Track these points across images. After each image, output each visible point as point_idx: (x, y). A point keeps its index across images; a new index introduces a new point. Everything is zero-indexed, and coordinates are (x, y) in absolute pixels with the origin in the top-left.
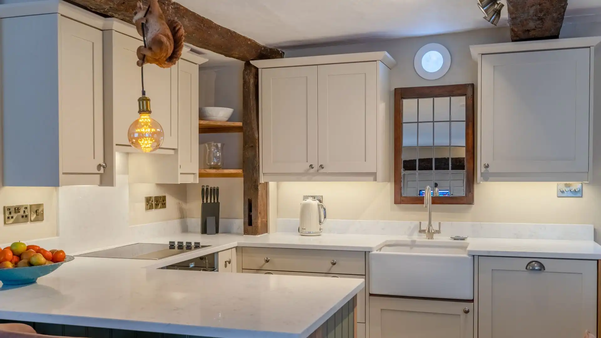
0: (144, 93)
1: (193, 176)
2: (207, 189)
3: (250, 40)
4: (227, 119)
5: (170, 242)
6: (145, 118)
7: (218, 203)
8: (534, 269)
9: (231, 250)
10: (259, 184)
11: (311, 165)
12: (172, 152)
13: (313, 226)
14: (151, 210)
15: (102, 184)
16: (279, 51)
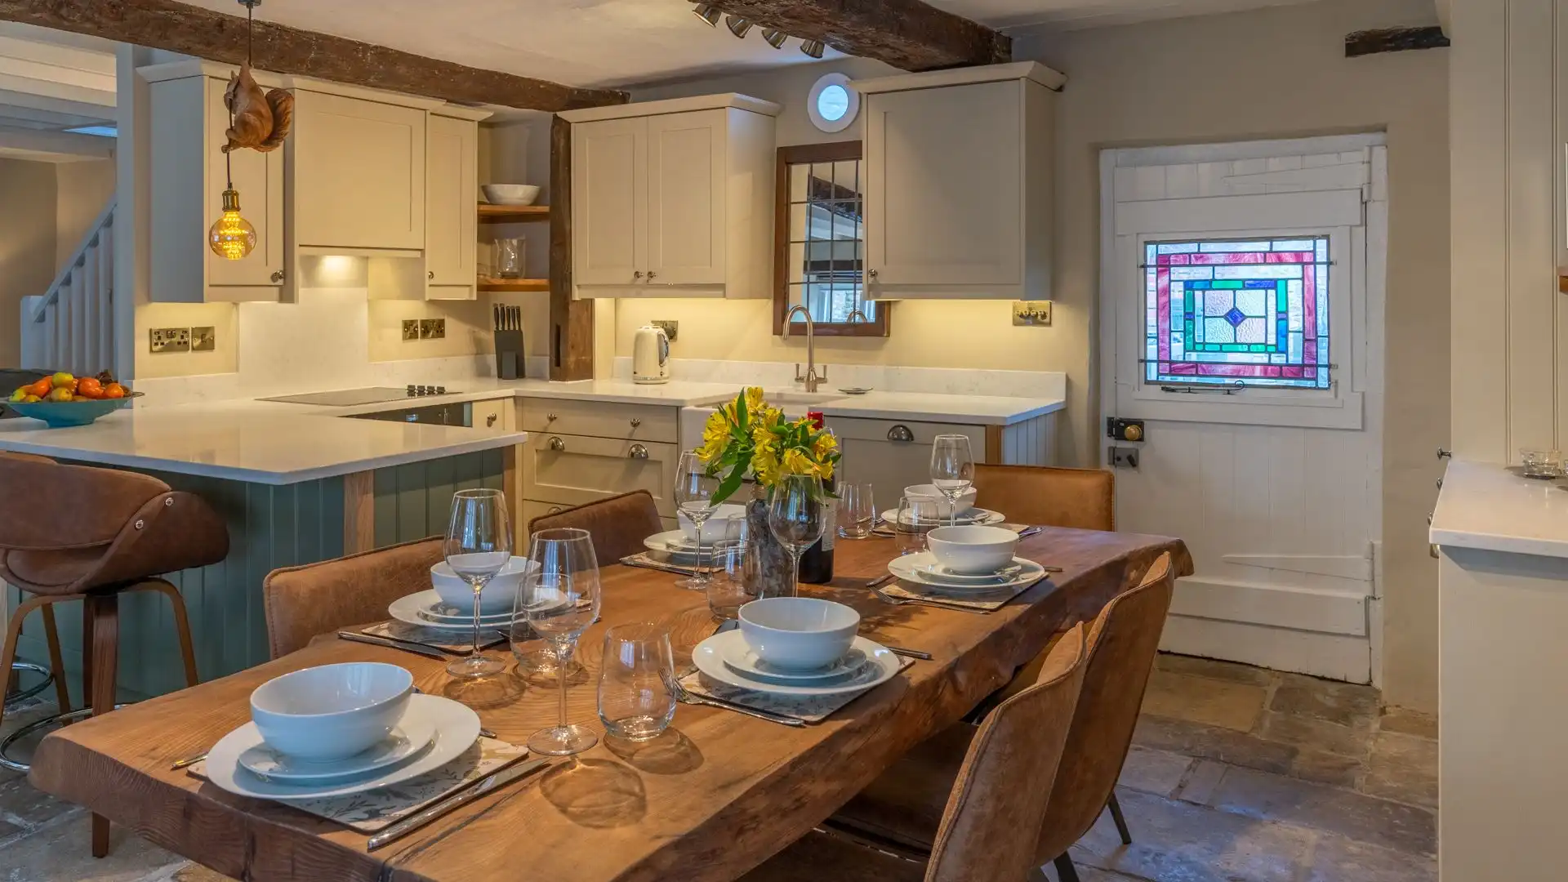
0: (230, 185)
1: (468, 289)
2: (503, 309)
3: (542, 82)
4: (529, 202)
5: (409, 386)
6: (232, 217)
7: (520, 331)
8: (899, 439)
9: (502, 401)
10: (570, 302)
11: (637, 273)
12: (418, 254)
13: (650, 367)
14: (413, 340)
15: (282, 299)
16: (617, 93)
